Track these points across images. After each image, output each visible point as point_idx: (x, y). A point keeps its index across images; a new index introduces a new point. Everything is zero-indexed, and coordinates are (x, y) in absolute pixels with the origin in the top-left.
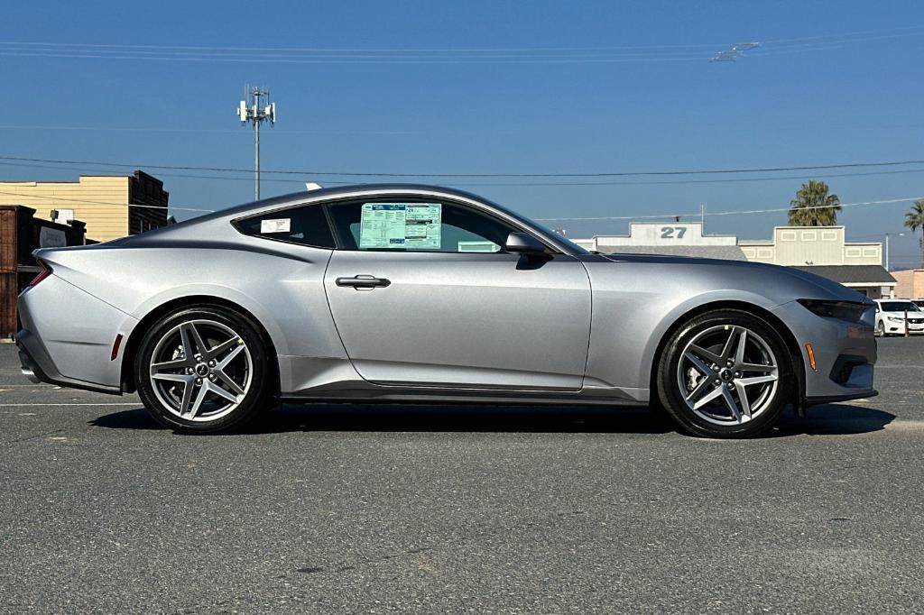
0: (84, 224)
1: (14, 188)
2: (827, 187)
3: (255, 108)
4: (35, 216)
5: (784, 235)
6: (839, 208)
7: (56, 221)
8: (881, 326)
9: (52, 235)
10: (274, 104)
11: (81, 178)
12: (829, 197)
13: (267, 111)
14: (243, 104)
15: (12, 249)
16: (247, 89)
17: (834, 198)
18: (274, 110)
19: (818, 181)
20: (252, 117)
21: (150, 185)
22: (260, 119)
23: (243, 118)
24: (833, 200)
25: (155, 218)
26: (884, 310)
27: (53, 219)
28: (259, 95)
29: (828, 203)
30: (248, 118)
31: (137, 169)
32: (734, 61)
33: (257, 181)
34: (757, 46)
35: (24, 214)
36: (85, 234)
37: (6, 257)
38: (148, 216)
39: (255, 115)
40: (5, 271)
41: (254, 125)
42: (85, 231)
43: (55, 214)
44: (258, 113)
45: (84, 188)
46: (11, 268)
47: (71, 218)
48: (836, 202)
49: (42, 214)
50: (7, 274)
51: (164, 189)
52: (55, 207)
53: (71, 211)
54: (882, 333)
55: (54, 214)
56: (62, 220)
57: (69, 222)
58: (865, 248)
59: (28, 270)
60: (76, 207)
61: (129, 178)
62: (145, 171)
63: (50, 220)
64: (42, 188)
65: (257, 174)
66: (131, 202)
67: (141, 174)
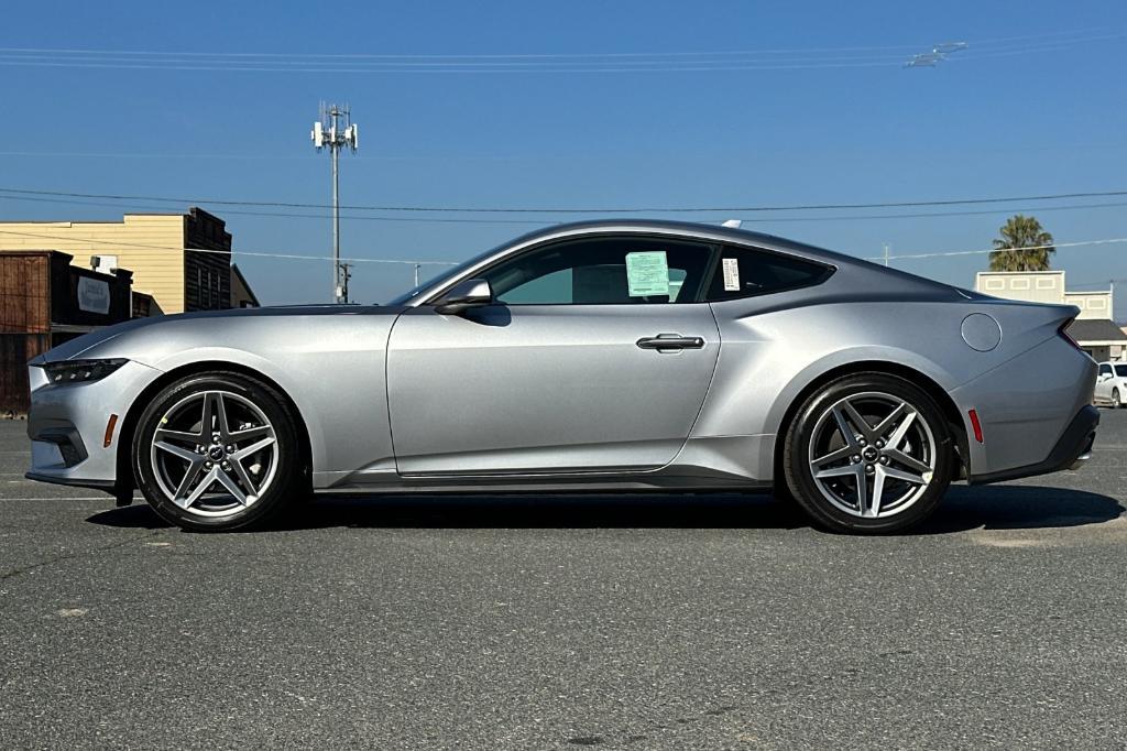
0: (130, 273)
1: (44, 230)
2: (1037, 224)
3: (333, 131)
4: (72, 263)
5: (990, 283)
6: (1052, 250)
7: (98, 270)
8: (1116, 394)
9: (93, 287)
10: (355, 126)
11: (126, 217)
12: (1040, 236)
13: (348, 135)
14: (318, 125)
15: (44, 303)
16: (322, 106)
17: (1047, 237)
18: (355, 134)
19: (1026, 216)
20: (329, 142)
21: (210, 225)
22: (338, 144)
23: (318, 143)
24: (1045, 240)
25: (214, 266)
26: (1119, 374)
27: (94, 268)
28: (337, 115)
29: (1039, 244)
30: (324, 143)
31: (194, 206)
32: (934, 66)
33: (335, 220)
34: (963, 48)
35: (59, 261)
36: (132, 286)
37: (37, 314)
38: (207, 263)
39: (333, 140)
40: (37, 331)
41: (332, 152)
42: (132, 282)
43: (96, 261)
44: (337, 137)
45: (130, 229)
46: (43, 327)
47: (115, 267)
48: (1049, 242)
49: (81, 261)
50: (39, 336)
51: (226, 229)
52: (96, 253)
53: (115, 258)
54: (1117, 404)
55: (94, 261)
56: (104, 269)
57: (112, 271)
58: (1090, 298)
59: (63, 330)
60: (120, 252)
61: (185, 216)
62: (203, 208)
63: (91, 268)
64: (79, 230)
65: (335, 210)
66: (186, 246)
67: (199, 212)
